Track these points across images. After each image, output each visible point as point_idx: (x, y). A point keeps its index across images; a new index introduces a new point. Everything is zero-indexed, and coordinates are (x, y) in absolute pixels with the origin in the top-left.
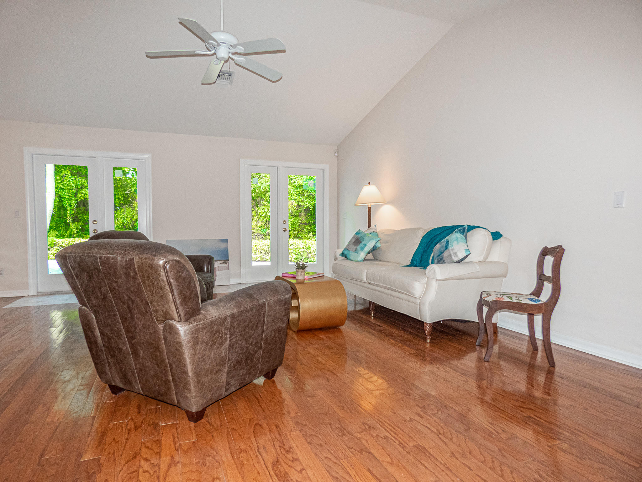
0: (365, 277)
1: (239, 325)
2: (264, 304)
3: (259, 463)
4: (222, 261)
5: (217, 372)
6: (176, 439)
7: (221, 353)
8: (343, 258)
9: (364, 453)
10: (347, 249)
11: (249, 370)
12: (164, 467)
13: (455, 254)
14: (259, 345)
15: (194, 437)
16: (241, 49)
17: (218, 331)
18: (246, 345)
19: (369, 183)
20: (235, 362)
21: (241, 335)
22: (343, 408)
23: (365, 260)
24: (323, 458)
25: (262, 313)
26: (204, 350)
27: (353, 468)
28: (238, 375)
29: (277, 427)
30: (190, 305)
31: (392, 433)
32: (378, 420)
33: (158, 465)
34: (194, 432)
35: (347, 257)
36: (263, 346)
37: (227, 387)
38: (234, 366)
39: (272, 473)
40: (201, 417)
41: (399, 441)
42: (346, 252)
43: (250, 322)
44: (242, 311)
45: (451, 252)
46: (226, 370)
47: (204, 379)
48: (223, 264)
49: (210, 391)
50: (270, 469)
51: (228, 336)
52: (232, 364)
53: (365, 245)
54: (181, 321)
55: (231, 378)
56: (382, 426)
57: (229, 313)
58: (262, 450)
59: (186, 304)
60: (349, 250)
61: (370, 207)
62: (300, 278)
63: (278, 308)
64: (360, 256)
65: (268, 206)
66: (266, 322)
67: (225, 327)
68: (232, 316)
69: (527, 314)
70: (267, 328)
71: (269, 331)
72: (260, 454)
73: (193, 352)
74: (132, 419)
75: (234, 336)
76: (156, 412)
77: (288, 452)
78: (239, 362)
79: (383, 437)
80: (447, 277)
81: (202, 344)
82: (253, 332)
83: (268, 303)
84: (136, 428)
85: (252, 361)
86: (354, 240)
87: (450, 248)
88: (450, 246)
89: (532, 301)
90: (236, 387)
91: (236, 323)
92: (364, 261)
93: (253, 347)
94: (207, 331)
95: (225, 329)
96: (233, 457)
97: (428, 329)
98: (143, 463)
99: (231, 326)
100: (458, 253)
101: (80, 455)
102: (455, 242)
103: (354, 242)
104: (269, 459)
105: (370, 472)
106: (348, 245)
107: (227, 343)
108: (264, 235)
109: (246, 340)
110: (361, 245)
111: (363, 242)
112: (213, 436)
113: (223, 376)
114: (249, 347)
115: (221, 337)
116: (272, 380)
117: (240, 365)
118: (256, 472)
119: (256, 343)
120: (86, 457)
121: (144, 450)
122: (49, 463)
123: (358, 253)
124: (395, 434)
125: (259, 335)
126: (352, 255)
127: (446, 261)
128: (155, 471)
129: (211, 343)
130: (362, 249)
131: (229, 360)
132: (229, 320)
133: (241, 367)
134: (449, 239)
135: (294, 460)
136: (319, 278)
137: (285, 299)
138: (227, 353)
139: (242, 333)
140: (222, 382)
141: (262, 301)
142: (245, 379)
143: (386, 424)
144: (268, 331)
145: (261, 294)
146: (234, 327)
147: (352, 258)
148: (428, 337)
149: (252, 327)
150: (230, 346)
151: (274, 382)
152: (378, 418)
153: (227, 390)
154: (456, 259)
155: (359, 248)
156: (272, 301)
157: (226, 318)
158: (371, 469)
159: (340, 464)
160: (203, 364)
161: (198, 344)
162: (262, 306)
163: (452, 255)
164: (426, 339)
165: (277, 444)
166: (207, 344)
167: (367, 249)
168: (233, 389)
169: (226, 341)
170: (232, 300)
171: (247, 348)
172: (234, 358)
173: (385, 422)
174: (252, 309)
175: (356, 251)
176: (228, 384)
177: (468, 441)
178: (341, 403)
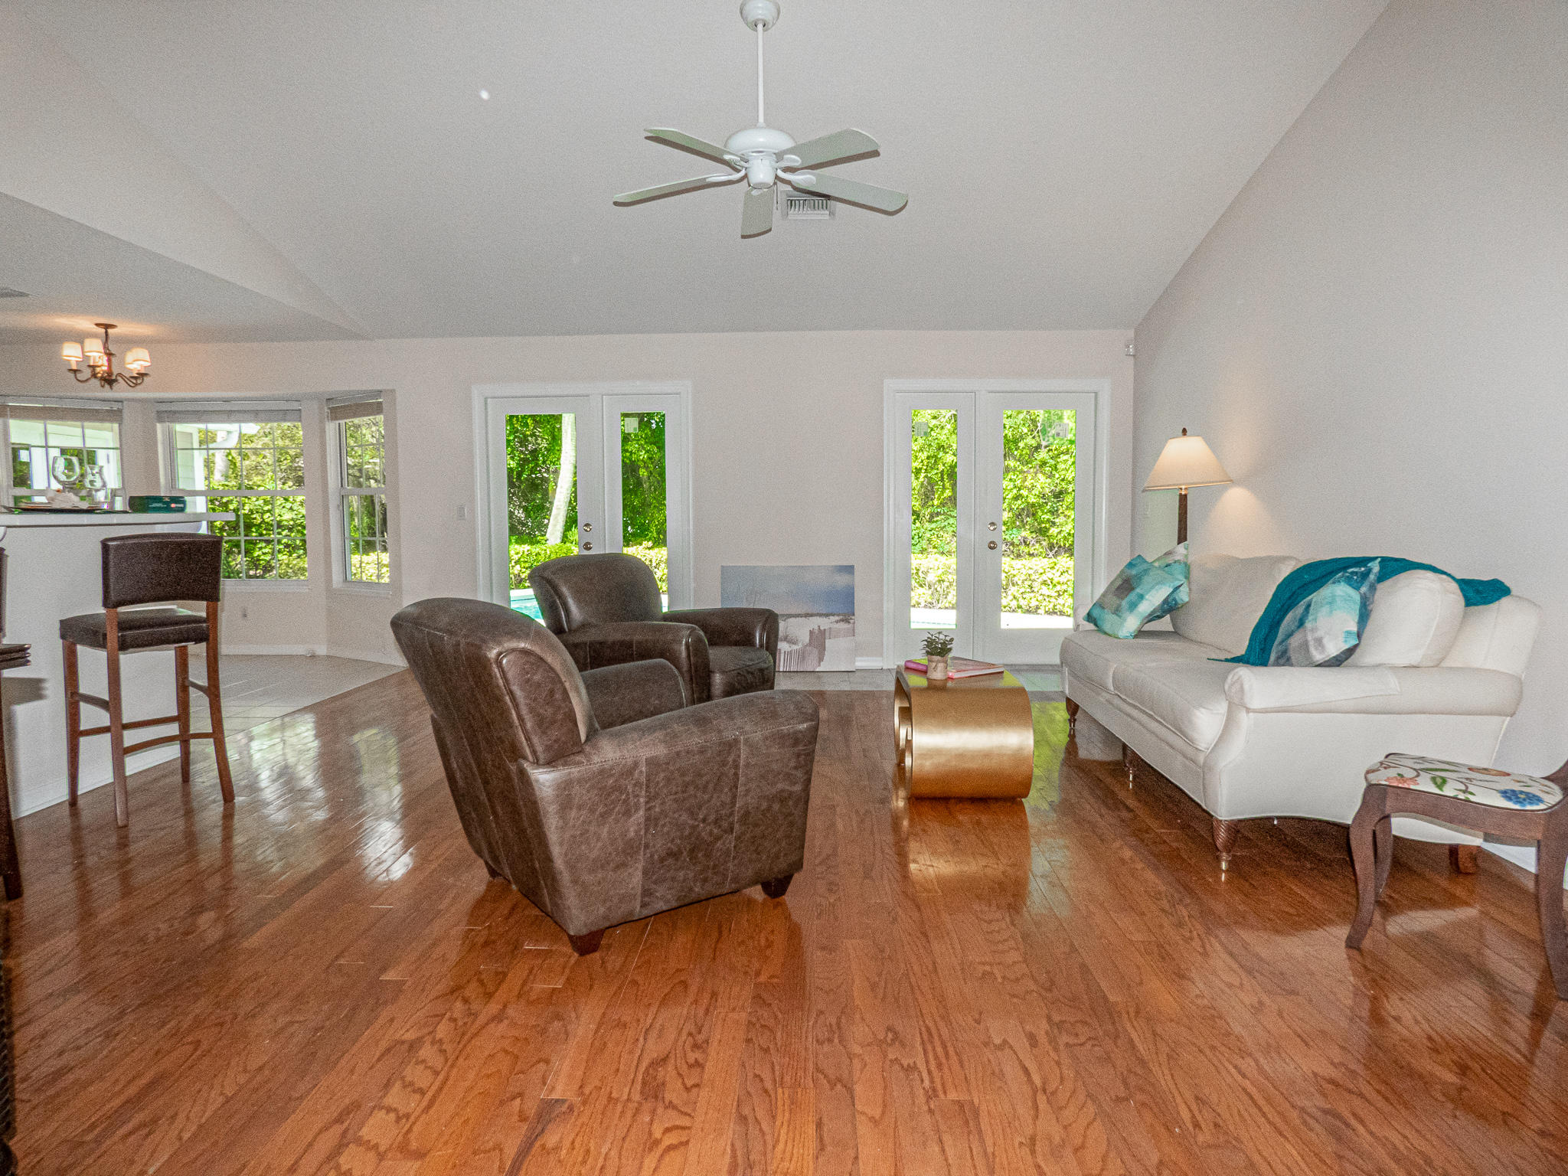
0: (1110, 680)
1: (668, 780)
2: (736, 741)
3: (631, 1052)
4: (838, 615)
5: (618, 867)
6: (531, 977)
7: (627, 831)
8: (1091, 626)
9: (839, 1086)
10: (1100, 605)
11: (702, 872)
12: (482, 1019)
13: (1319, 642)
14: (725, 825)
15: (563, 979)
16: (794, 161)
17: (619, 789)
18: (690, 822)
19: (1184, 431)
20: (664, 854)
21: (676, 801)
22: (874, 987)
23: (1140, 634)
24: (750, 1075)
25: (730, 760)
26: (584, 822)
27: (791, 1110)
28: (673, 879)
29: (714, 995)
30: (555, 733)
31: (933, 1063)
32: (928, 1029)
33: (476, 1015)
34: (567, 971)
35: (1099, 623)
36: (736, 826)
37: (646, 899)
38: (662, 860)
39: (640, 1077)
40: (594, 948)
41: (932, 1081)
42: (1096, 613)
43: (700, 775)
44: (678, 754)
45: (1310, 638)
46: (640, 866)
47: (587, 878)
48: (842, 623)
49: (605, 901)
50: (642, 1069)
51: (642, 800)
52: (656, 857)
53: (1141, 597)
54: (537, 763)
55: (655, 883)
56: (923, 1043)
57: (645, 753)
58: (654, 1034)
59: (544, 733)
60: (1103, 608)
61: (1186, 495)
62: (938, 675)
63: (774, 750)
64: (1126, 624)
65: (1022, 472)
66: (742, 779)
67: (633, 782)
68: (650, 762)
69: (1482, 834)
70: (748, 791)
71: (752, 798)
72: (645, 1039)
73: (561, 823)
74: (489, 927)
75: (659, 801)
76: (532, 923)
77: (696, 1046)
78: (674, 855)
79: (905, 1065)
80: (1278, 705)
81: (580, 808)
82: (706, 797)
83: (746, 740)
84: (486, 944)
85: (708, 856)
86: (1119, 582)
87: (1308, 625)
88: (1310, 618)
89: (1509, 799)
90: (667, 901)
91: (662, 775)
92: (1136, 637)
93: (708, 828)
94: (592, 787)
95: (635, 785)
96: (596, 1031)
97: (1222, 835)
98: (459, 1005)
99: (648, 780)
100: (1325, 641)
101: (384, 969)
102: (1325, 610)
103: (1118, 588)
104: (654, 1049)
105: (819, 1125)
106: (1104, 595)
107: (641, 812)
108: (1012, 544)
109: (692, 814)
110: (1132, 596)
111: (1138, 590)
112: (591, 986)
113: (635, 878)
114: (698, 825)
115: (625, 801)
116: (777, 900)
117: (677, 860)
118: (614, 1068)
119: (716, 822)
120: (390, 976)
121: (474, 985)
122: (340, 970)
123: (1120, 617)
124: (939, 1066)
125: (723, 804)
126: (1108, 620)
127: (1293, 660)
128: (465, 1024)
129: (601, 809)
130: (1133, 606)
131: (647, 846)
132: (644, 769)
133: (679, 863)
134: (1314, 600)
135: (698, 1064)
136: (984, 677)
137: (795, 733)
138: (642, 833)
139: (680, 795)
140: (632, 889)
141: (729, 735)
142: (691, 889)
143: (937, 1043)
144: (749, 798)
145: (733, 720)
146: (658, 783)
147: (1107, 627)
148: (1224, 856)
149: (705, 787)
150: (648, 819)
151: (782, 904)
152: (931, 1024)
153: (644, 905)
154: (1319, 657)
155: (1124, 603)
156: (757, 736)
157: (636, 764)
158: (825, 1120)
159: (773, 1096)
160: (583, 848)
161: (571, 809)
162: (733, 744)
163: (1311, 643)
164: (1218, 859)
165: (690, 1027)
166: (592, 811)
167: (1146, 607)
168: (661, 906)
169: (637, 810)
170: (661, 729)
171: (694, 827)
172: (660, 845)
173: (940, 1036)
174: (702, 751)
175: (1117, 611)
176: (647, 892)
177: (1097, 1124)
178: (880, 975)
